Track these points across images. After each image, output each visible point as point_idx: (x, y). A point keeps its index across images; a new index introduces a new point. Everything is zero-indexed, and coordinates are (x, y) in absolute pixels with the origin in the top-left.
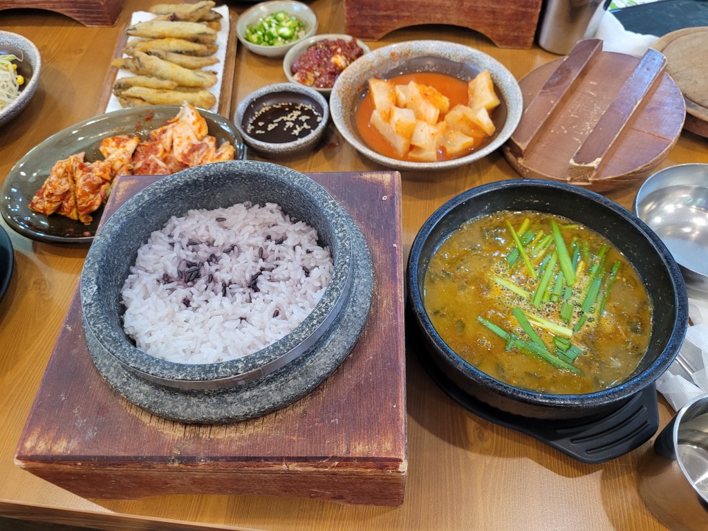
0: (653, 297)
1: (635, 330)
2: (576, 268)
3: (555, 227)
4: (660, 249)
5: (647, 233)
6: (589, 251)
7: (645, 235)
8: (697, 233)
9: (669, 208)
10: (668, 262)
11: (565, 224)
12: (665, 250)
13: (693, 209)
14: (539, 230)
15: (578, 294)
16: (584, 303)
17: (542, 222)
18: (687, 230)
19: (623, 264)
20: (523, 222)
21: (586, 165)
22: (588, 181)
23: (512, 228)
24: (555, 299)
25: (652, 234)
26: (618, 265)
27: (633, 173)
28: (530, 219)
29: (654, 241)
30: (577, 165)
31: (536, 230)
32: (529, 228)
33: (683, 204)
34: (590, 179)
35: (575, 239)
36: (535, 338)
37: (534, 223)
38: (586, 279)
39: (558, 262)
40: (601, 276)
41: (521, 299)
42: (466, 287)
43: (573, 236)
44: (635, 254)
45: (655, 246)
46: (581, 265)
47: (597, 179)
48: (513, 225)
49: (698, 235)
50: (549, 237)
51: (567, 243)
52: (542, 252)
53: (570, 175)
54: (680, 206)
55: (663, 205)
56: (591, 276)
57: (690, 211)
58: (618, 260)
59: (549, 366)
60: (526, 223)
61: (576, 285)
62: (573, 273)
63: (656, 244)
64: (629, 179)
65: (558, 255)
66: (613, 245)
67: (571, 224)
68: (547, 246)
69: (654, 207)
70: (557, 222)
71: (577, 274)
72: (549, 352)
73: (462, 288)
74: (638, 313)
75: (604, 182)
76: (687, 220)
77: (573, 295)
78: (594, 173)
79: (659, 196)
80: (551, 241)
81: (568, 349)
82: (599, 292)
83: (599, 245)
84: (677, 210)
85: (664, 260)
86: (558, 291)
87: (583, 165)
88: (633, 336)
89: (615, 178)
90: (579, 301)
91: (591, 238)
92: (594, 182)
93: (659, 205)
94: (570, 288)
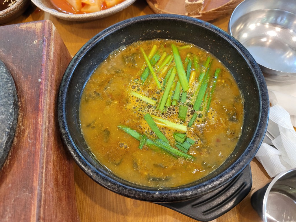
0: (243, 92)
1: (231, 119)
2: (189, 78)
3: (174, 48)
4: (246, 56)
5: (236, 45)
6: (198, 64)
7: (235, 47)
8: (270, 41)
9: (252, 26)
10: (253, 66)
11: (181, 46)
12: (250, 57)
13: (267, 26)
14: (164, 52)
15: (191, 98)
16: (195, 103)
17: (165, 46)
18: (264, 40)
19: (222, 70)
20: (152, 47)
21: (196, 3)
22: (199, 14)
23: (144, 53)
24: (174, 103)
25: (240, 46)
26: (218, 71)
27: (228, 5)
28: (157, 45)
29: (242, 50)
30: (190, 3)
31: (161, 53)
32: (157, 52)
33: (260, 23)
34: (200, 13)
35: (188, 55)
36: (161, 135)
37: (160, 48)
38: (197, 85)
39: (177, 75)
40: (207, 81)
41: (150, 106)
42: (111, 102)
43: (187, 53)
44: (230, 62)
45: (242, 55)
46: (193, 74)
47: (205, 12)
48: (145, 51)
49: (271, 42)
50: (170, 57)
51: (183, 60)
52: (166, 68)
53: (187, 11)
54: (259, 24)
55: (248, 25)
56: (200, 82)
57: (265, 27)
58: (218, 68)
59: (171, 157)
60: (155, 48)
61: (190, 90)
62: (187, 81)
63: (244, 53)
64: (226, 10)
65: (176, 69)
66: (215, 57)
67: (185, 45)
68: (169, 64)
69: (242, 27)
70: (176, 45)
71: (190, 82)
72: (171, 145)
73: (109, 104)
74: (233, 106)
75: (209, 14)
76: (263, 34)
77: (187, 98)
78: (202, 8)
79: (245, 19)
80: (172, 59)
81: (184, 141)
82: (206, 94)
83: (205, 58)
84: (257, 27)
85: (250, 65)
86: (176, 97)
87: (194, 3)
88: (230, 124)
89: (216, 10)
90: (191, 102)
91: (199, 54)
92: (203, 14)
93: (245, 25)
94: (186, 93)
